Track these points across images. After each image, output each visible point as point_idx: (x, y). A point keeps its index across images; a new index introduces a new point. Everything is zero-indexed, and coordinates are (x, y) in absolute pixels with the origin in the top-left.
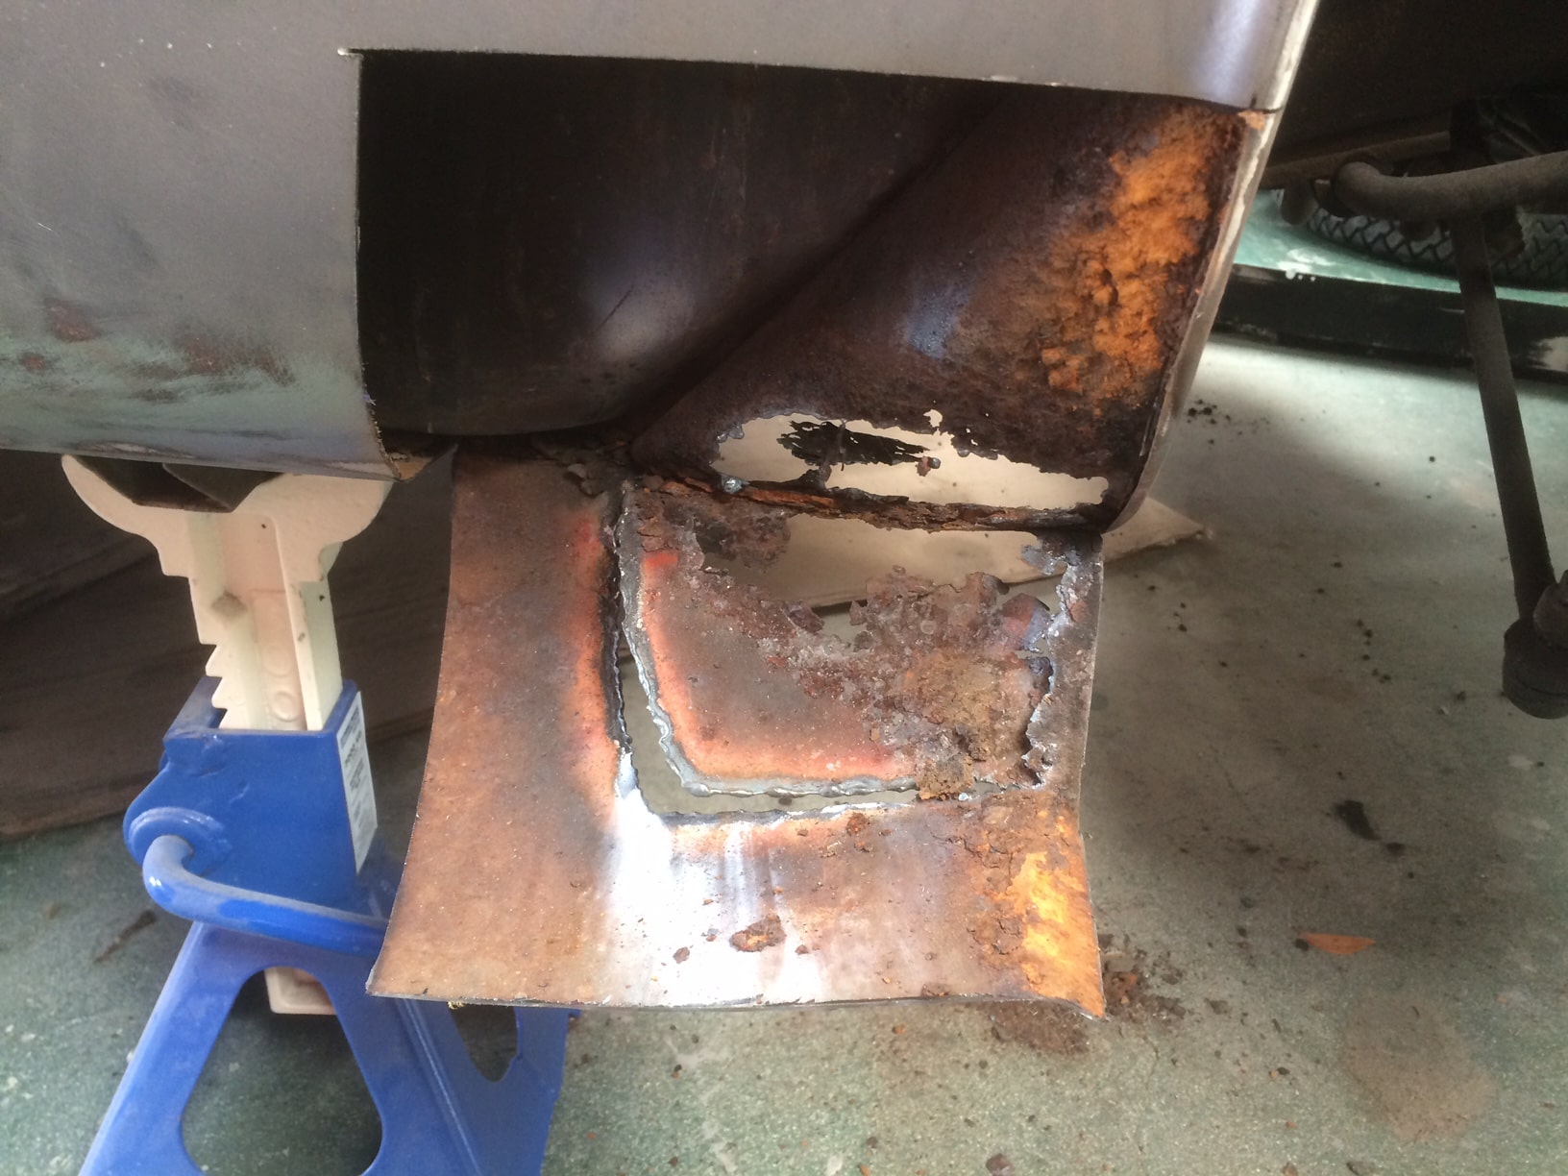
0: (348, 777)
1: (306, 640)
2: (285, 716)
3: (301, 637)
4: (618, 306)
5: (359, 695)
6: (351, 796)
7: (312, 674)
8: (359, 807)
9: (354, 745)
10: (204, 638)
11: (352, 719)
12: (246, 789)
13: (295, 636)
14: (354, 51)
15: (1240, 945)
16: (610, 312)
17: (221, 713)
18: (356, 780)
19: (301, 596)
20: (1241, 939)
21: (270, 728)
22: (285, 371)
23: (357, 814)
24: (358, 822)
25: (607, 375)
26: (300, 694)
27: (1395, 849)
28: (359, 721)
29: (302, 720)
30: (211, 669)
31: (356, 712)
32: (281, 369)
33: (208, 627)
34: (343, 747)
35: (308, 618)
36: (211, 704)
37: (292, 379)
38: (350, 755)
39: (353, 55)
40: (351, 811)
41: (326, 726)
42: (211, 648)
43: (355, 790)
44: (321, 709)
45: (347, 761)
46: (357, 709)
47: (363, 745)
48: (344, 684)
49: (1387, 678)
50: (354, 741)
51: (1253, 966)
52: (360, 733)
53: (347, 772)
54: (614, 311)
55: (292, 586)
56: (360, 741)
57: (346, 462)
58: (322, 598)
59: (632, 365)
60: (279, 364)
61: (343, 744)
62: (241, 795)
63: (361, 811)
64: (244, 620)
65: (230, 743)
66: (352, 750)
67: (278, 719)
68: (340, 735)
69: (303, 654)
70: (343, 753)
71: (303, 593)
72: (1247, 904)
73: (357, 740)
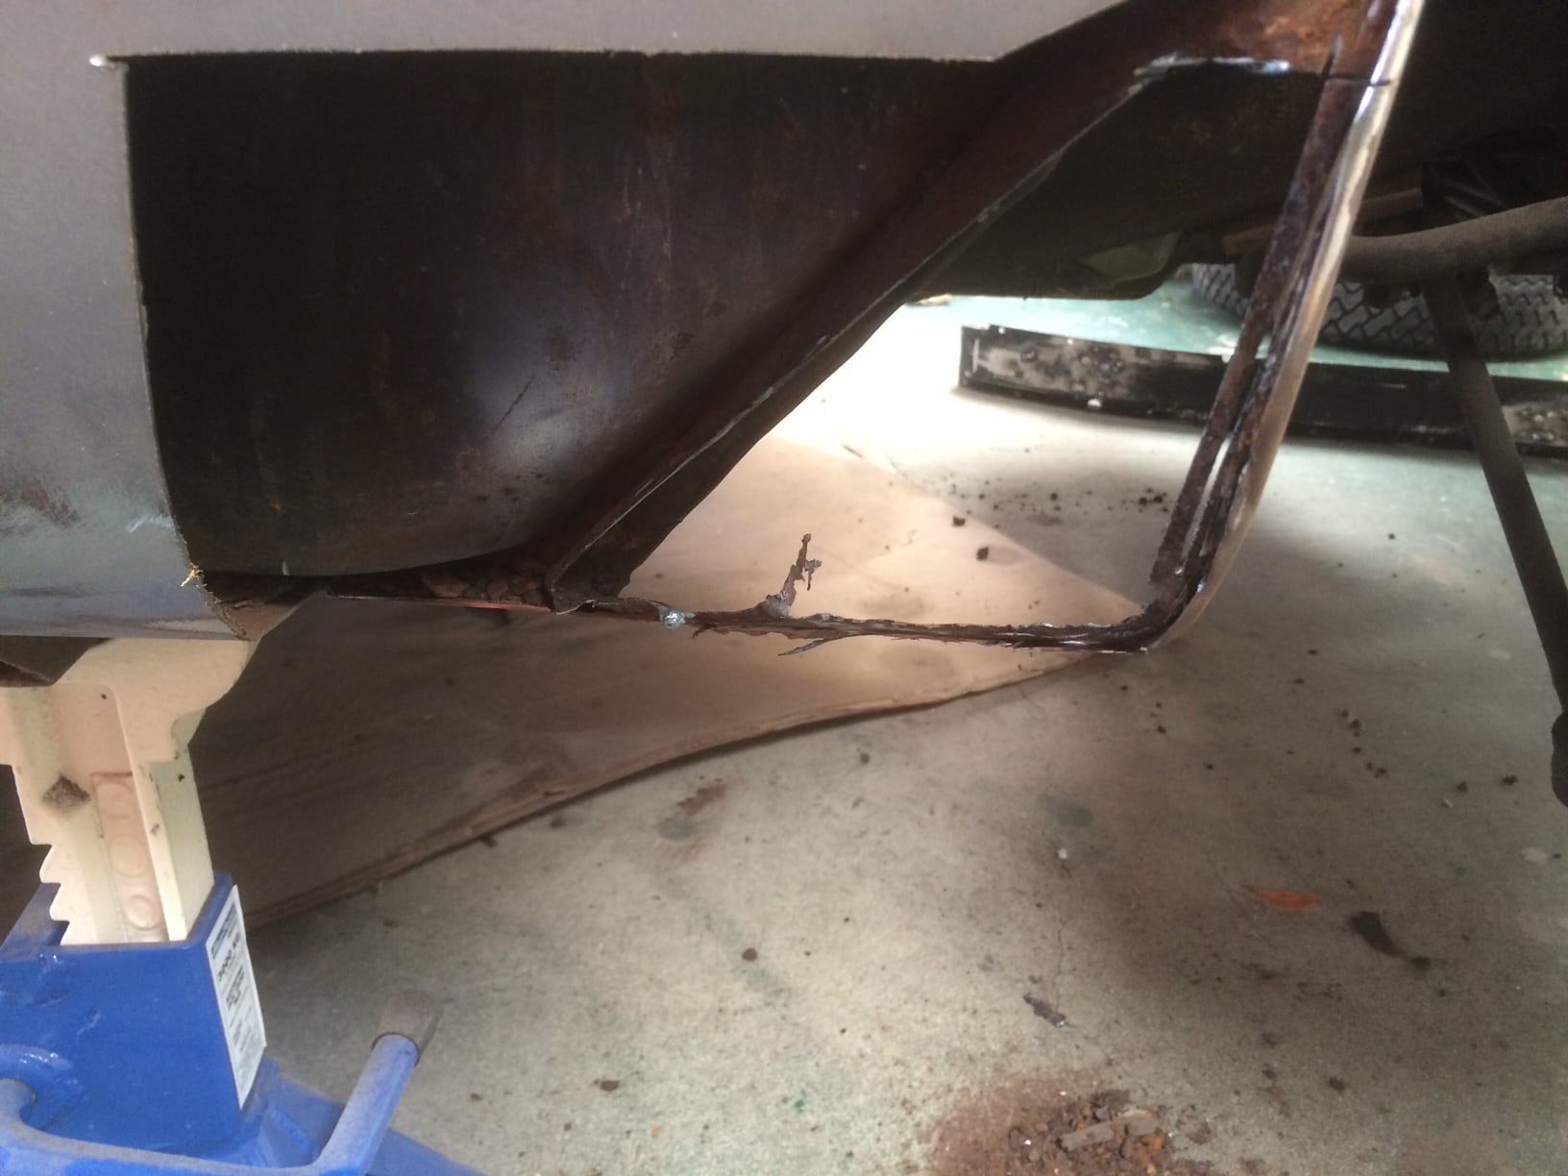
0: (223, 993)
1: (162, 833)
2: (142, 923)
3: (155, 829)
4: (516, 402)
5: (235, 889)
6: (228, 1015)
7: (171, 872)
8: (240, 1026)
9: (230, 952)
10: (35, 837)
11: (227, 920)
12: (97, 1018)
13: (148, 828)
14: (114, 59)
15: (1269, 1090)
16: (507, 410)
17: (62, 926)
18: (235, 994)
19: (152, 780)
20: (1269, 1083)
21: (125, 940)
22: (65, 508)
23: (237, 1035)
24: (239, 1046)
25: (508, 491)
26: (158, 897)
27: (1421, 963)
28: (236, 921)
29: (162, 927)
30: (47, 873)
31: (233, 910)
32: (58, 505)
33: (40, 824)
34: (214, 958)
35: (162, 805)
36: (49, 916)
37: (74, 517)
38: (225, 965)
39: (112, 65)
40: (229, 1033)
41: (191, 934)
42: (46, 849)
43: (234, 1007)
44: (185, 914)
45: (221, 974)
46: (233, 906)
47: (243, 948)
48: (215, 878)
49: (1382, 771)
50: (231, 946)
51: (1288, 1115)
52: (238, 936)
53: (221, 987)
54: (511, 409)
55: (141, 768)
56: (239, 944)
57: (167, 621)
58: (181, 777)
59: (539, 476)
60: (56, 498)
61: (215, 952)
62: (92, 1025)
63: (243, 1030)
64: (85, 812)
65: (74, 964)
66: (228, 958)
67: (134, 930)
68: (209, 944)
69: (159, 849)
70: (216, 964)
71: (155, 776)
72: (1269, 1041)
73: (234, 945)
